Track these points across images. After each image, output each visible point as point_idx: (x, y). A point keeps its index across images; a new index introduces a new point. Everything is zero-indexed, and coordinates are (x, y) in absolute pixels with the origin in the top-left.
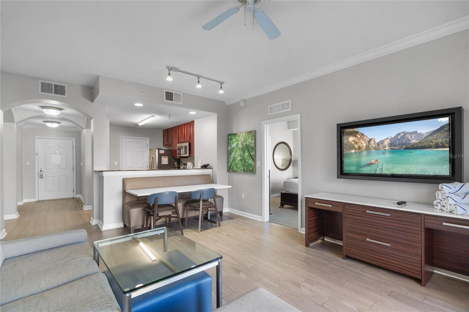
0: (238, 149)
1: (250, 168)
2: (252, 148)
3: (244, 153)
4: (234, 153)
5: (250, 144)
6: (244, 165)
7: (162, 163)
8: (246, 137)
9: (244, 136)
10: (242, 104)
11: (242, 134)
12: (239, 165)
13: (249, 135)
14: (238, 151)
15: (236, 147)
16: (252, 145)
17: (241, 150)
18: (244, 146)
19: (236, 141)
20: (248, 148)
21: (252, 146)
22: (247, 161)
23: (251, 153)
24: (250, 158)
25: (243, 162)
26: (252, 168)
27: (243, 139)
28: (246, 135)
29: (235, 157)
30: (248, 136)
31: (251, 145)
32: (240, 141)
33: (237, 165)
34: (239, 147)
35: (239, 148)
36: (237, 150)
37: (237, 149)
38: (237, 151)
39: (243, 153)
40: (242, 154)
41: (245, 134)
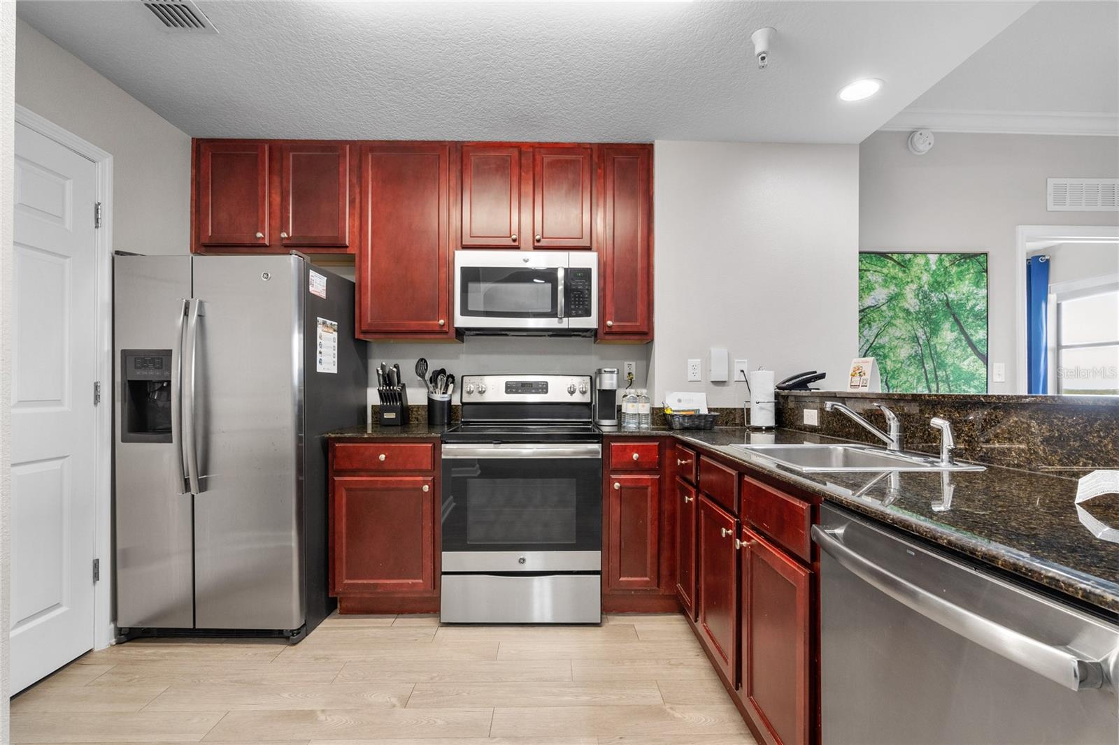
0: (901, 315)
1: (964, 387)
2: (977, 316)
3: (935, 330)
4: (875, 331)
5: (968, 300)
6: (936, 377)
7: (319, 370)
8: (946, 272)
9: (934, 267)
10: (923, 145)
11: (920, 260)
12: (903, 377)
13: (959, 266)
14: (897, 322)
15: (884, 308)
16: (975, 305)
17: (917, 319)
18: (935, 306)
19: (885, 281)
20: (954, 315)
21: (977, 308)
22: (949, 360)
23: (969, 332)
24: (969, 350)
25: (929, 366)
26: (975, 387)
27: (926, 278)
28: (947, 264)
29: (883, 347)
30: (954, 270)
31: (970, 304)
32: (914, 286)
33: (893, 377)
34: (906, 306)
35: (907, 312)
36: (895, 317)
37: (891, 314)
38: (890, 324)
39: (928, 330)
40: (920, 333)
41: (941, 260)
